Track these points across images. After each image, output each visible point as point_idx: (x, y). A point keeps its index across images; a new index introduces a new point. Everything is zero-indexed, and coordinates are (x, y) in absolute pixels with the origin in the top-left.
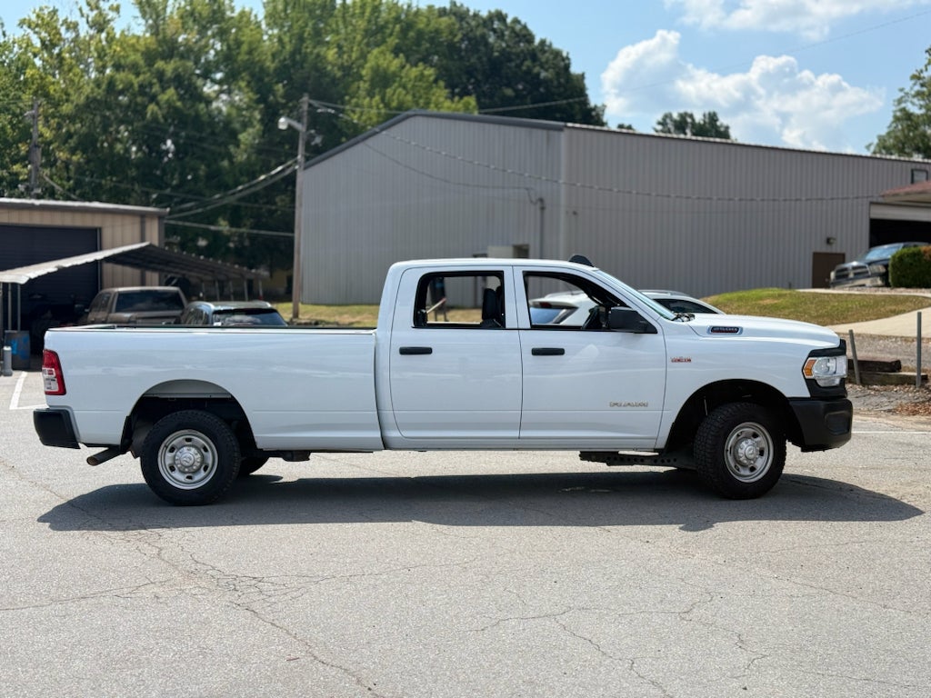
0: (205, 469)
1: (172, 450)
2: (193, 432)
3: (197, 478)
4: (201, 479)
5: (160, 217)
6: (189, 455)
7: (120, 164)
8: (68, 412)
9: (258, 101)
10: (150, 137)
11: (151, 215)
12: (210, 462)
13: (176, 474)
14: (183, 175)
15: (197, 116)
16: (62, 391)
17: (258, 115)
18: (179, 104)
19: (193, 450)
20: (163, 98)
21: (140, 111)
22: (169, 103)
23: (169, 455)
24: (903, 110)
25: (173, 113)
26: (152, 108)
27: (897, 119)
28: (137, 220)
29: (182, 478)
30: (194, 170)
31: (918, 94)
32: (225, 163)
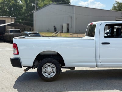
0: (53, 72)
1: (45, 68)
2: (50, 63)
3: (51, 74)
4: (52, 75)
5: (14, 19)
6: (49, 69)
7: (6, 12)
8: (19, 59)
9: (25, 3)
10: (10, 8)
11: (13, 18)
12: (54, 71)
13: (46, 74)
14: (15, 13)
15: (17, 5)
16: (18, 53)
17: (25, 5)
18: (14, 3)
19: (50, 68)
20: (12, 2)
21: (9, 4)
22: (13, 3)
23: (44, 69)
24: (114, 6)
25: (13, 4)
26: (10, 3)
27: (113, 7)
28: (11, 19)
29: (47, 75)
30: (16, 13)
31: (116, 4)
32: (21, 12)
